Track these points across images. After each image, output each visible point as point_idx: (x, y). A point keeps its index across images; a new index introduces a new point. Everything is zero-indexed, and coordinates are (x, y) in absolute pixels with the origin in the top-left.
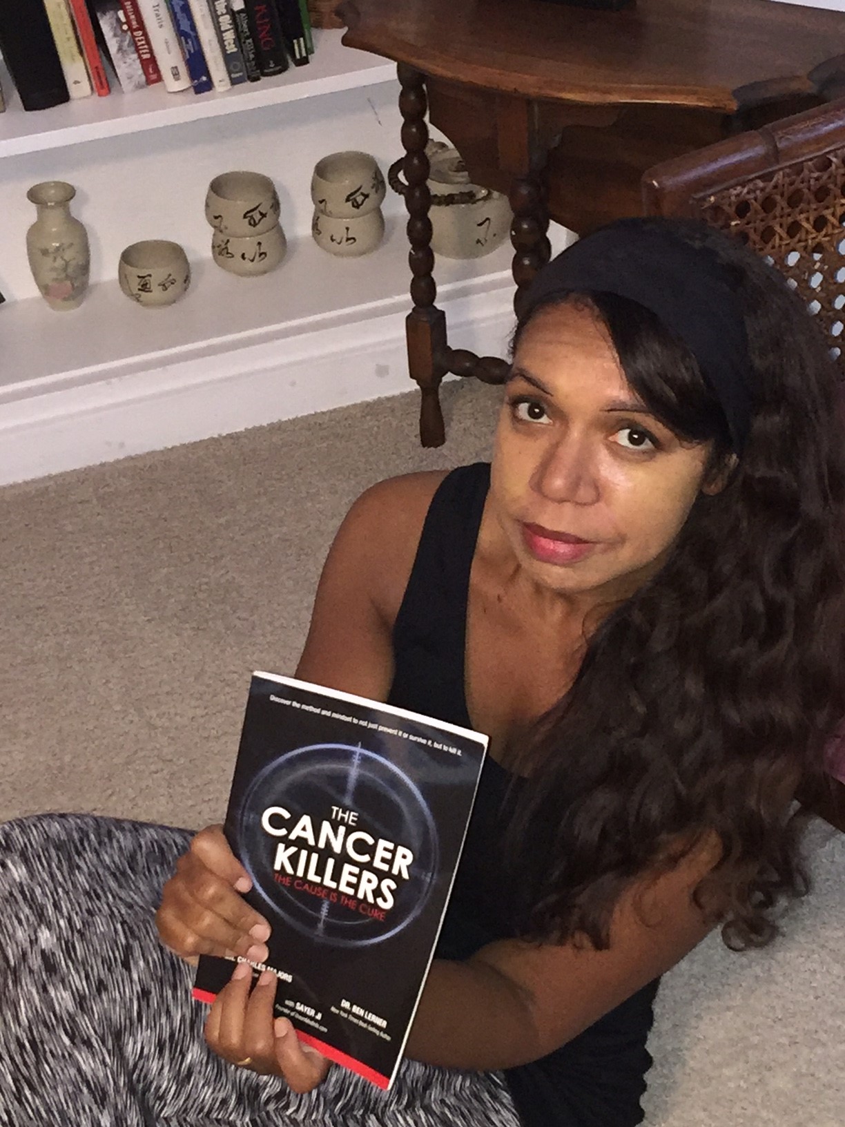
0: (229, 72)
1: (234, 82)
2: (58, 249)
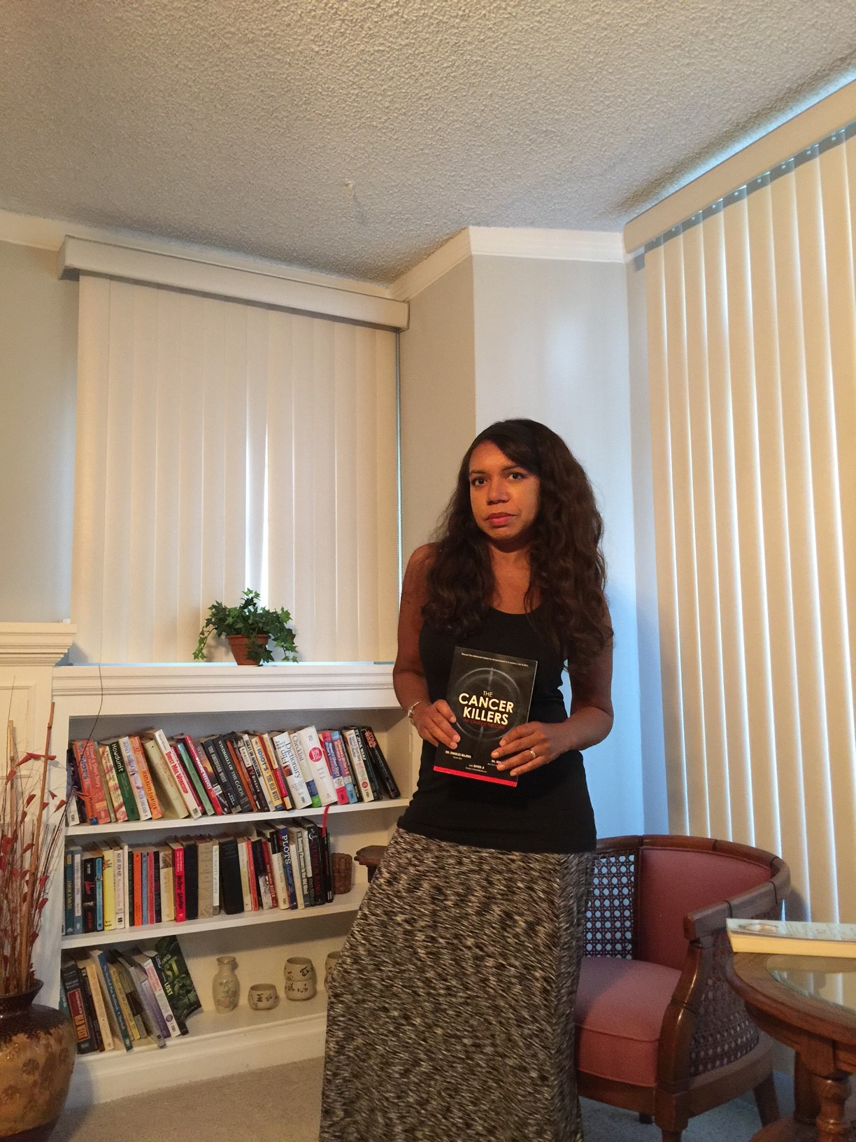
1: (306, 906)
2: (226, 983)
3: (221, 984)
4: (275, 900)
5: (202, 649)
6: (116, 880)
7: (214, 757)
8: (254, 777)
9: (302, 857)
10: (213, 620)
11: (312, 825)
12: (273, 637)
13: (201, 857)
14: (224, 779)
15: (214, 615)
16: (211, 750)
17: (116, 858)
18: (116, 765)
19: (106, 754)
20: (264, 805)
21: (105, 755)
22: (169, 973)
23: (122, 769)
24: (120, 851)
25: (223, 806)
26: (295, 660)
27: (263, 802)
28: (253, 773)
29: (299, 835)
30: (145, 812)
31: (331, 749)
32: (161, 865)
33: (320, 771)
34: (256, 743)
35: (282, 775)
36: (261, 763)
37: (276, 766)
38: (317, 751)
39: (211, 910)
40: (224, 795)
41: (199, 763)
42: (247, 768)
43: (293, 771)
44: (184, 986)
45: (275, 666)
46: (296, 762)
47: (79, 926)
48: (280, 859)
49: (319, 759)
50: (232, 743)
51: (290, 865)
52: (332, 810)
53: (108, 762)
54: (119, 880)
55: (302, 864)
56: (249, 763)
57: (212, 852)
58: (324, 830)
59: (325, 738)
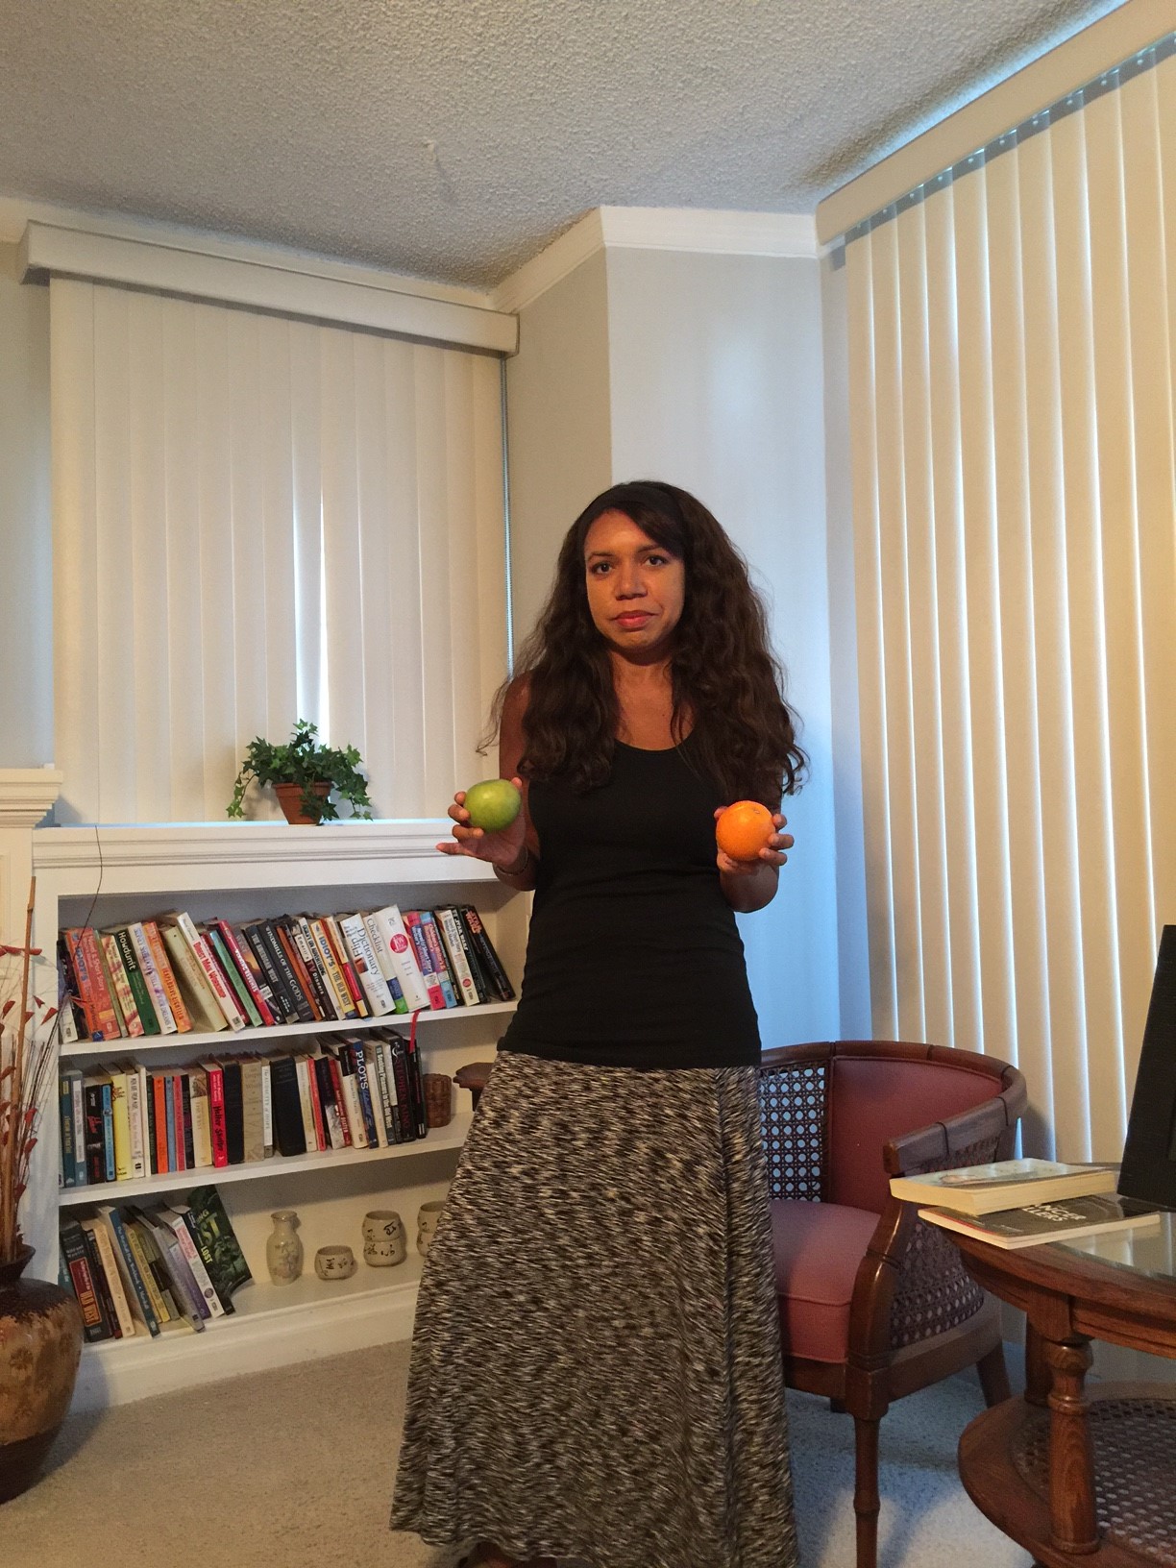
0: (388, 1138)
1: (390, 1144)
2: (284, 1246)
3: (278, 1247)
4: (348, 1136)
5: (239, 803)
6: (132, 1115)
7: (260, 949)
8: (315, 975)
9: (383, 1079)
10: (253, 763)
11: (396, 1037)
12: (337, 786)
13: (245, 1081)
14: (274, 978)
15: (254, 756)
16: (256, 939)
17: (130, 1086)
18: (125, 962)
19: (110, 946)
20: (330, 1012)
21: (110, 948)
22: (207, 1234)
23: (134, 967)
24: (136, 1076)
25: (274, 1014)
26: (367, 816)
27: (328, 1008)
28: (313, 969)
29: (379, 1050)
30: (167, 1024)
31: (420, 936)
32: (192, 1092)
33: (406, 966)
34: (318, 929)
35: (353, 973)
36: (325, 956)
37: (345, 960)
38: (401, 940)
39: (262, 1151)
40: (276, 999)
41: (239, 957)
42: (306, 963)
43: (369, 966)
44: (228, 1250)
45: (341, 825)
46: (373, 954)
47: (82, 1175)
48: (354, 1082)
49: (405, 950)
50: (284, 930)
51: (368, 1090)
52: (423, 1017)
53: (114, 957)
54: (135, 1114)
55: (384, 1089)
56: (308, 956)
57: (261, 1074)
58: (412, 1046)
59: (411, 921)
